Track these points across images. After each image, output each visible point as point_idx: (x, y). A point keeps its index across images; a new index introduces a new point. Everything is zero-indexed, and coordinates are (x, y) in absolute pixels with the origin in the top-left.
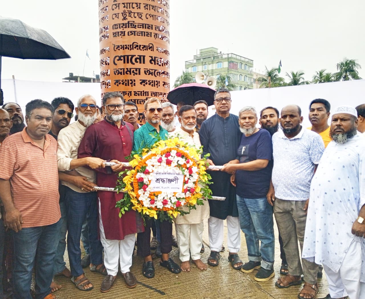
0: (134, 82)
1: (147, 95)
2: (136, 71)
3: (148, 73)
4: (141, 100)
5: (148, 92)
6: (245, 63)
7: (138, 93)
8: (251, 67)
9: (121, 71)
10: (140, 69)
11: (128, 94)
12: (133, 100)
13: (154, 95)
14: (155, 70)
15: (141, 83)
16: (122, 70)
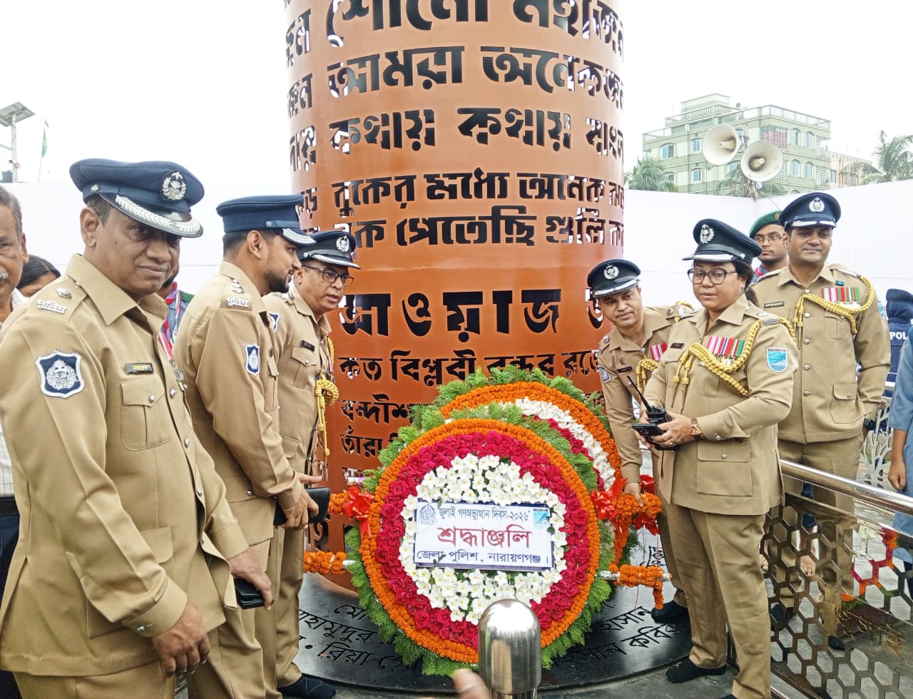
0: (425, 126)
1: (497, 192)
2: (440, 60)
3: (502, 74)
4: (466, 223)
5: (502, 176)
6: (808, 130)
7: (447, 182)
8: (825, 138)
9: (363, 71)
10: (457, 52)
11: (398, 189)
12: (421, 225)
13: (535, 192)
14: (546, 56)
15: (465, 129)
16: (368, 63)
